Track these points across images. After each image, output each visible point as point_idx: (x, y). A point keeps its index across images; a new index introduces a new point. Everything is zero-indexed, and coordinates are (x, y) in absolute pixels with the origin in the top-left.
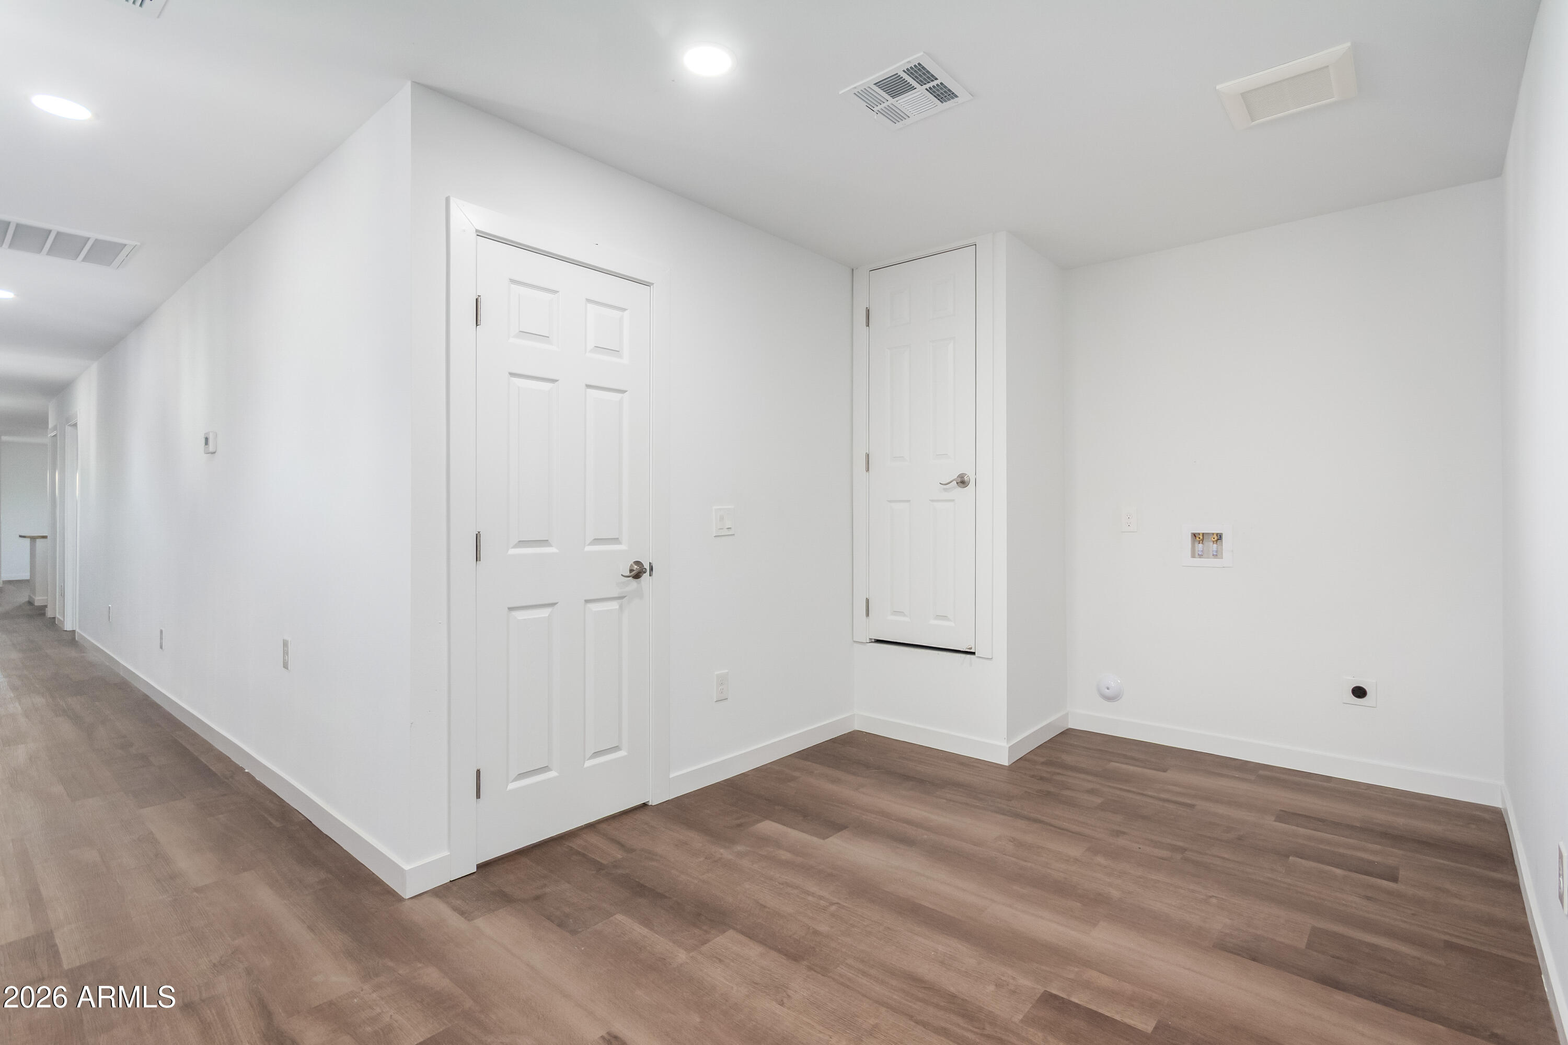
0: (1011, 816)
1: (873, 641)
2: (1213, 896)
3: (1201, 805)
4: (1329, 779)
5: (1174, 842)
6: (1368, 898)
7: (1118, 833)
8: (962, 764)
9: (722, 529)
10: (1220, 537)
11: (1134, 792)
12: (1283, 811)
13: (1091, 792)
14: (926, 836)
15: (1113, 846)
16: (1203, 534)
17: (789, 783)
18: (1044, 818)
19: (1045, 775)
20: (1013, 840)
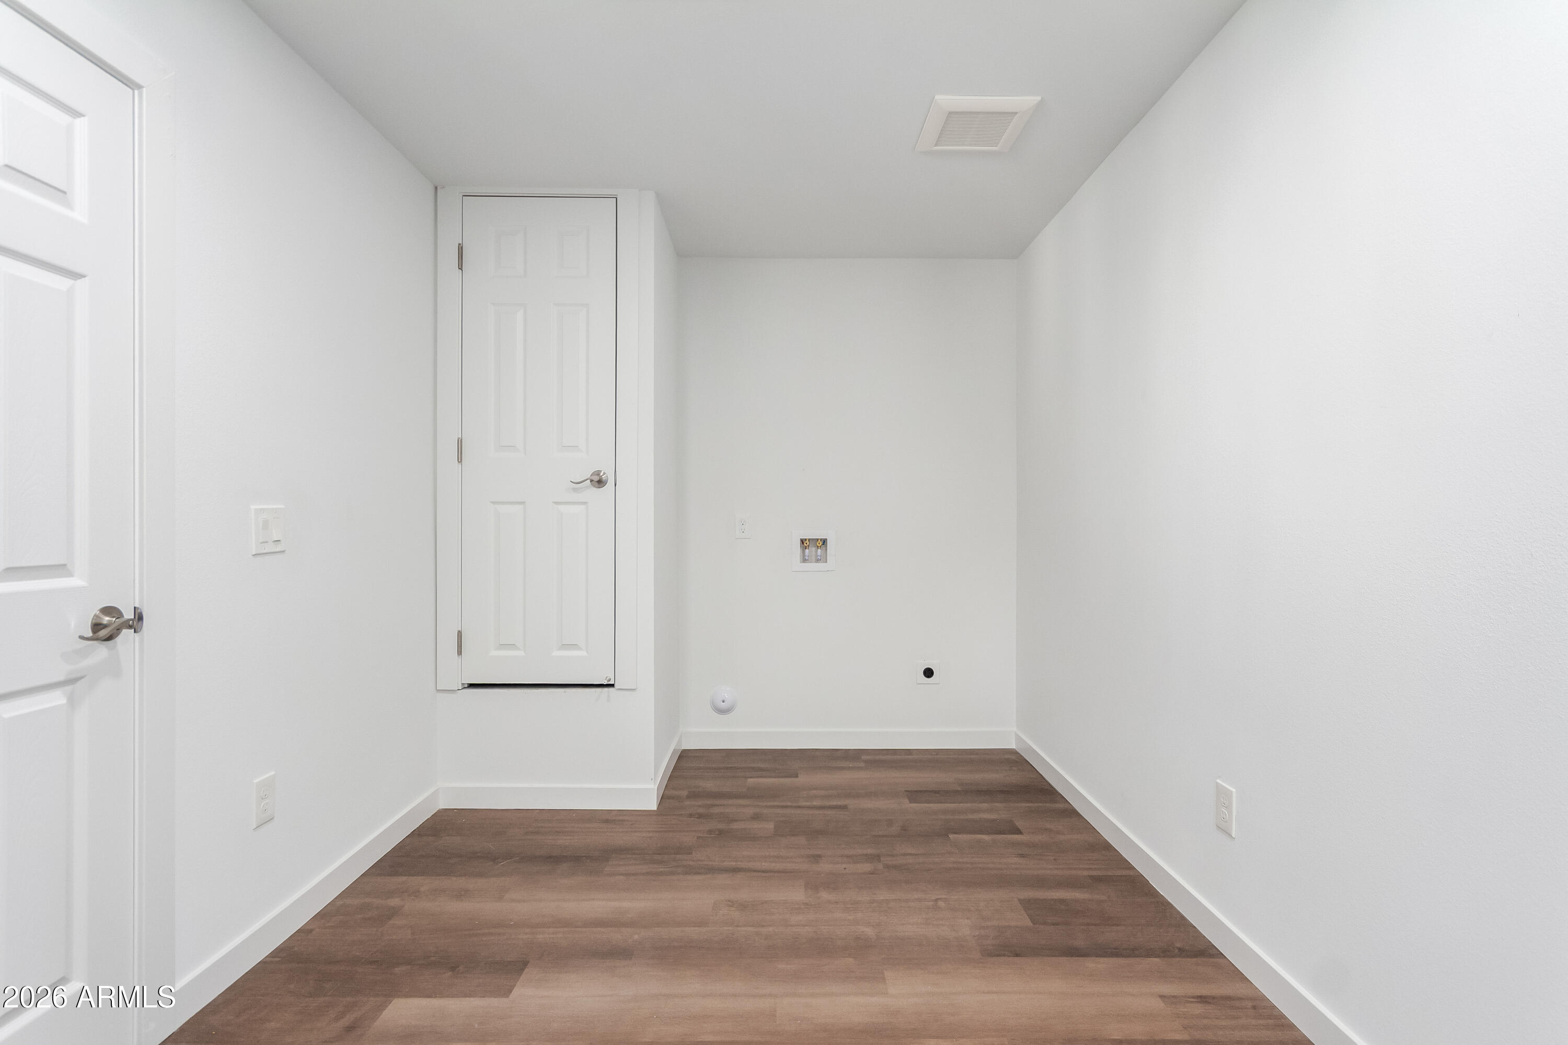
0: (706, 874)
1: (466, 686)
2: (938, 899)
3: (851, 803)
4: (909, 752)
5: (865, 852)
6: (1022, 856)
7: (816, 858)
8: (607, 821)
9: (267, 542)
10: (824, 542)
11: (791, 807)
12: (907, 791)
13: (756, 817)
14: (636, 937)
15: (822, 875)
16: (809, 539)
17: (391, 922)
18: (741, 864)
19: (701, 810)
20: (731, 903)
